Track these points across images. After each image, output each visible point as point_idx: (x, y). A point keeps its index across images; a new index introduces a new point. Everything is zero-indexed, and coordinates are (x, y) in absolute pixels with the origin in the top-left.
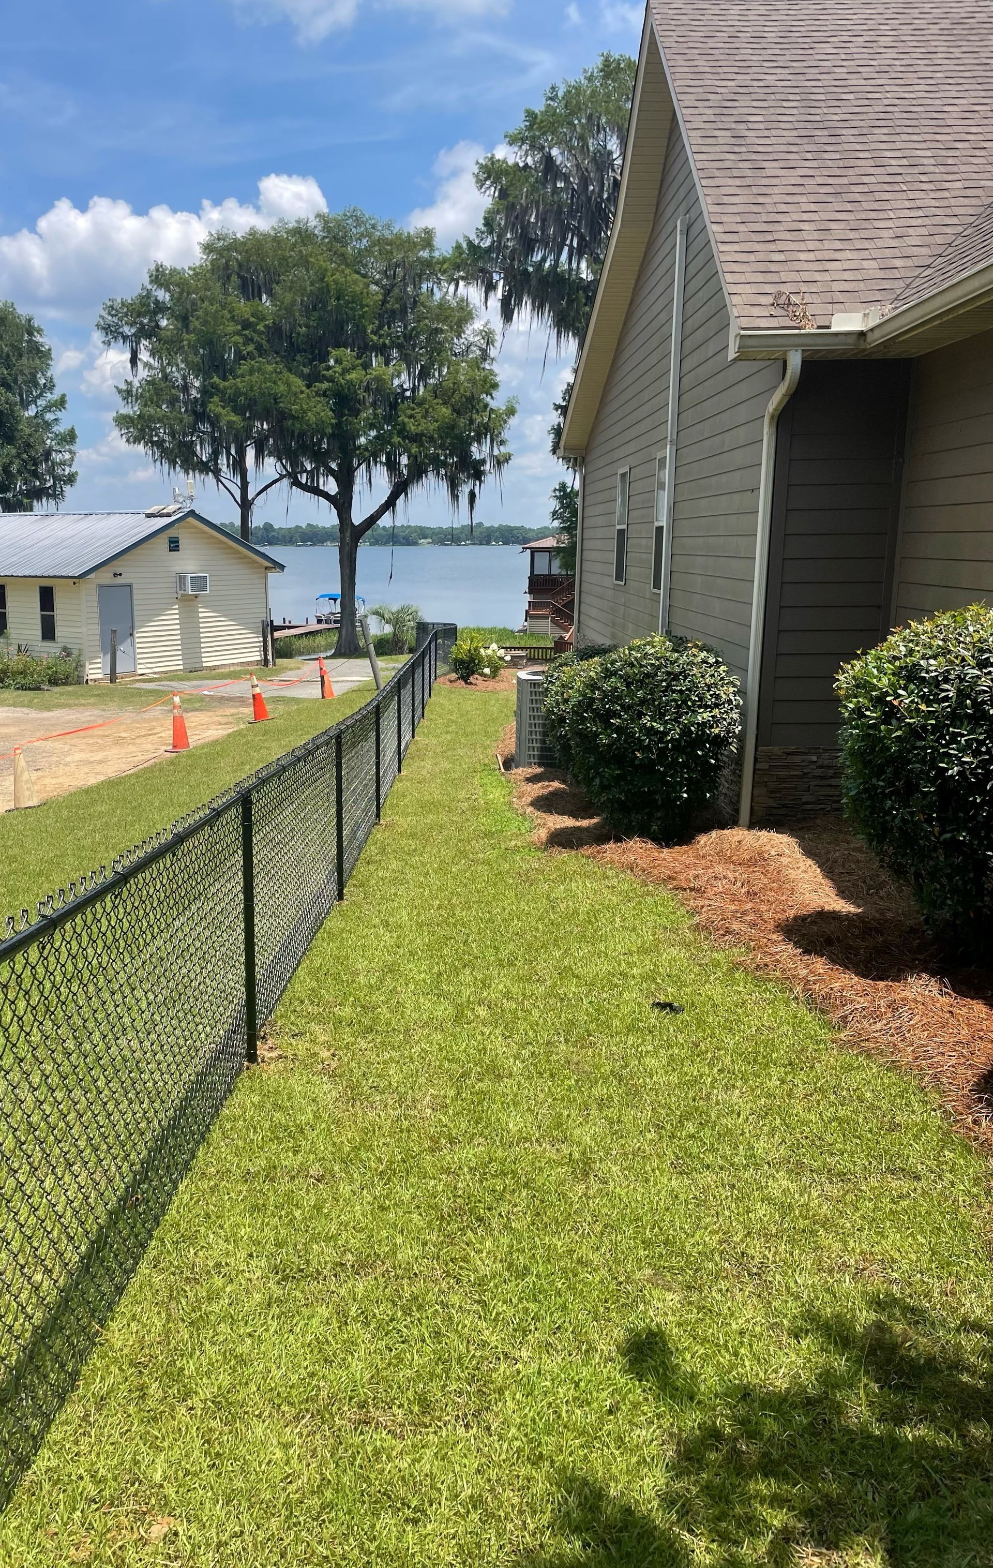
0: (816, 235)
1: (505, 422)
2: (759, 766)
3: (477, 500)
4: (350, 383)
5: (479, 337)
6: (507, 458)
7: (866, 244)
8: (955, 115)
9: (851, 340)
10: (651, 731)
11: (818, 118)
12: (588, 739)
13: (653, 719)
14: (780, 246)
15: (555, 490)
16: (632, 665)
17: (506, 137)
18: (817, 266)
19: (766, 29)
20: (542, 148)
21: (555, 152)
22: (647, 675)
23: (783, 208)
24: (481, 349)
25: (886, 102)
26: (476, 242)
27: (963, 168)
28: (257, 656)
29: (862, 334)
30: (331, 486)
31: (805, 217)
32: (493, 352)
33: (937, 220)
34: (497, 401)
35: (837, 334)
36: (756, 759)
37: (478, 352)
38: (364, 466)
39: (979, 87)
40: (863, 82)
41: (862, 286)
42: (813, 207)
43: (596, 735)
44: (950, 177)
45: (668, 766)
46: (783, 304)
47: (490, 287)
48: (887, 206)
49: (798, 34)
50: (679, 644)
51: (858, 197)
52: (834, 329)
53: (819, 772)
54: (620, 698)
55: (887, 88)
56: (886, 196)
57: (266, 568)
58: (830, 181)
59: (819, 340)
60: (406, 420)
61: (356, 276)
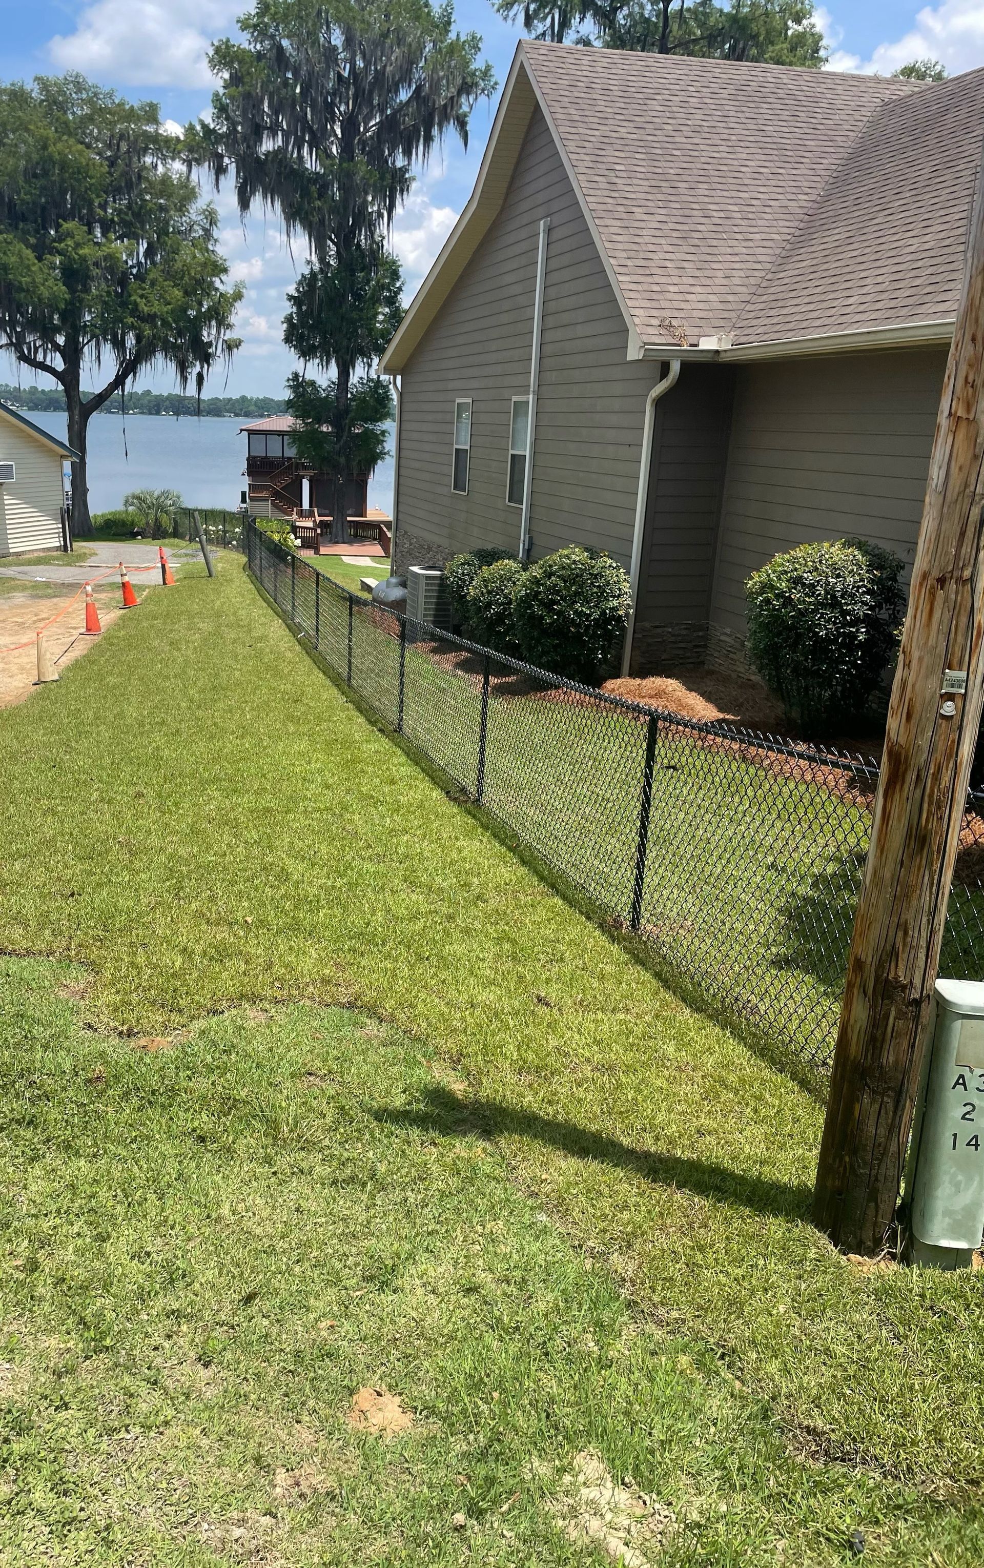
0: (676, 272)
1: (232, 305)
2: (636, 636)
3: (205, 383)
4: (83, 259)
5: (202, 217)
6: (238, 344)
7: (708, 282)
8: (748, 175)
9: (710, 355)
10: (579, 614)
11: (660, 171)
12: (535, 620)
13: (582, 605)
14: (656, 279)
15: (288, 380)
16: (564, 568)
17: (238, 22)
18: (680, 297)
19: (611, 82)
20: (272, 37)
21: (285, 43)
22: (577, 576)
23: (652, 247)
24: (204, 229)
25: (703, 160)
26: (212, 126)
27: (760, 223)
28: (56, 542)
29: (717, 352)
30: (59, 364)
31: (668, 256)
32: (216, 233)
33: (749, 265)
34: (224, 285)
35: (702, 351)
36: (634, 632)
37: (201, 232)
38: (93, 342)
39: (760, 151)
40: (684, 140)
41: (711, 314)
42: (670, 249)
43: (542, 617)
44: (752, 230)
45: (590, 638)
46: (666, 326)
47: (220, 170)
48: (715, 251)
49: (633, 89)
50: (594, 554)
51: (697, 242)
52: (701, 347)
53: (673, 639)
54: (559, 591)
55: (702, 147)
56: (715, 243)
57: (62, 456)
58: (678, 227)
59: (692, 354)
60: (139, 300)
61: (80, 147)
